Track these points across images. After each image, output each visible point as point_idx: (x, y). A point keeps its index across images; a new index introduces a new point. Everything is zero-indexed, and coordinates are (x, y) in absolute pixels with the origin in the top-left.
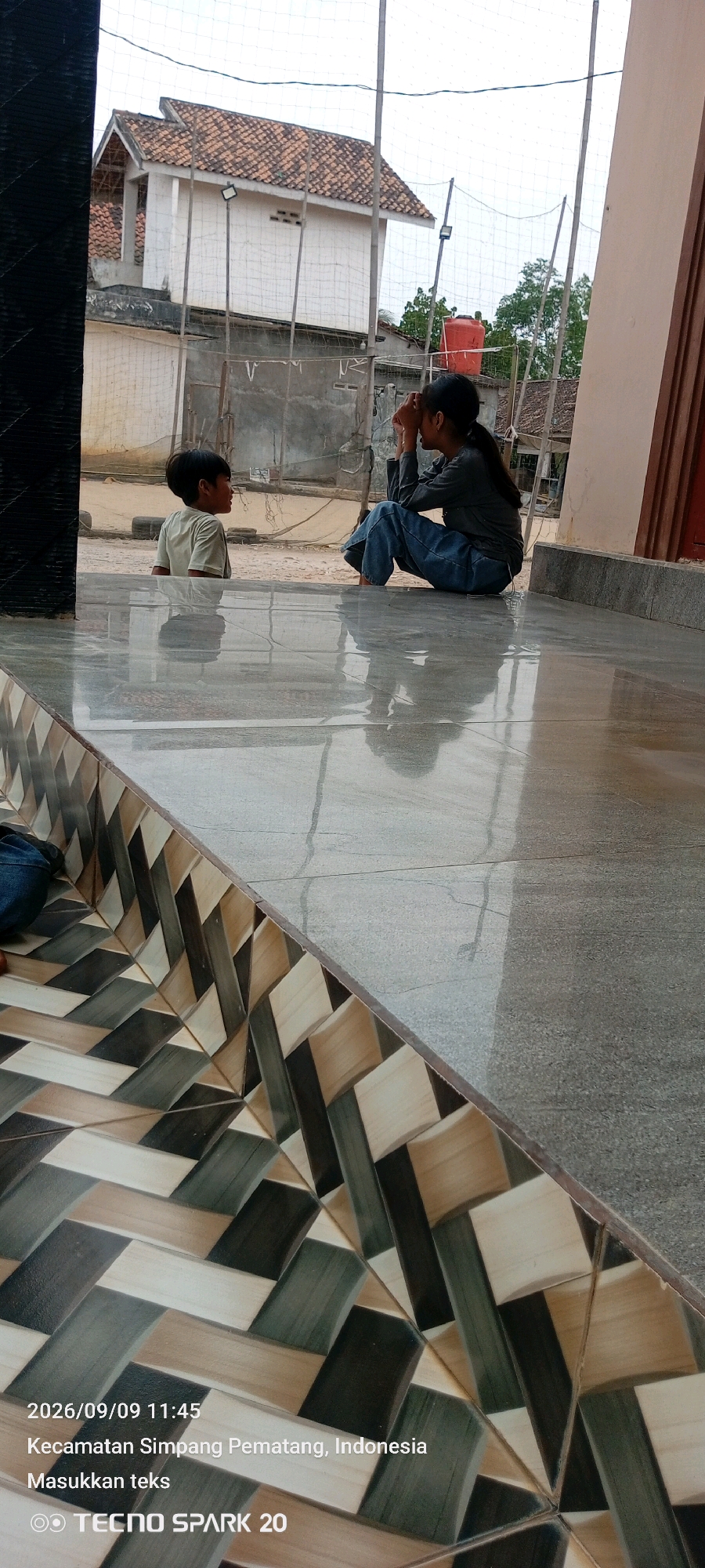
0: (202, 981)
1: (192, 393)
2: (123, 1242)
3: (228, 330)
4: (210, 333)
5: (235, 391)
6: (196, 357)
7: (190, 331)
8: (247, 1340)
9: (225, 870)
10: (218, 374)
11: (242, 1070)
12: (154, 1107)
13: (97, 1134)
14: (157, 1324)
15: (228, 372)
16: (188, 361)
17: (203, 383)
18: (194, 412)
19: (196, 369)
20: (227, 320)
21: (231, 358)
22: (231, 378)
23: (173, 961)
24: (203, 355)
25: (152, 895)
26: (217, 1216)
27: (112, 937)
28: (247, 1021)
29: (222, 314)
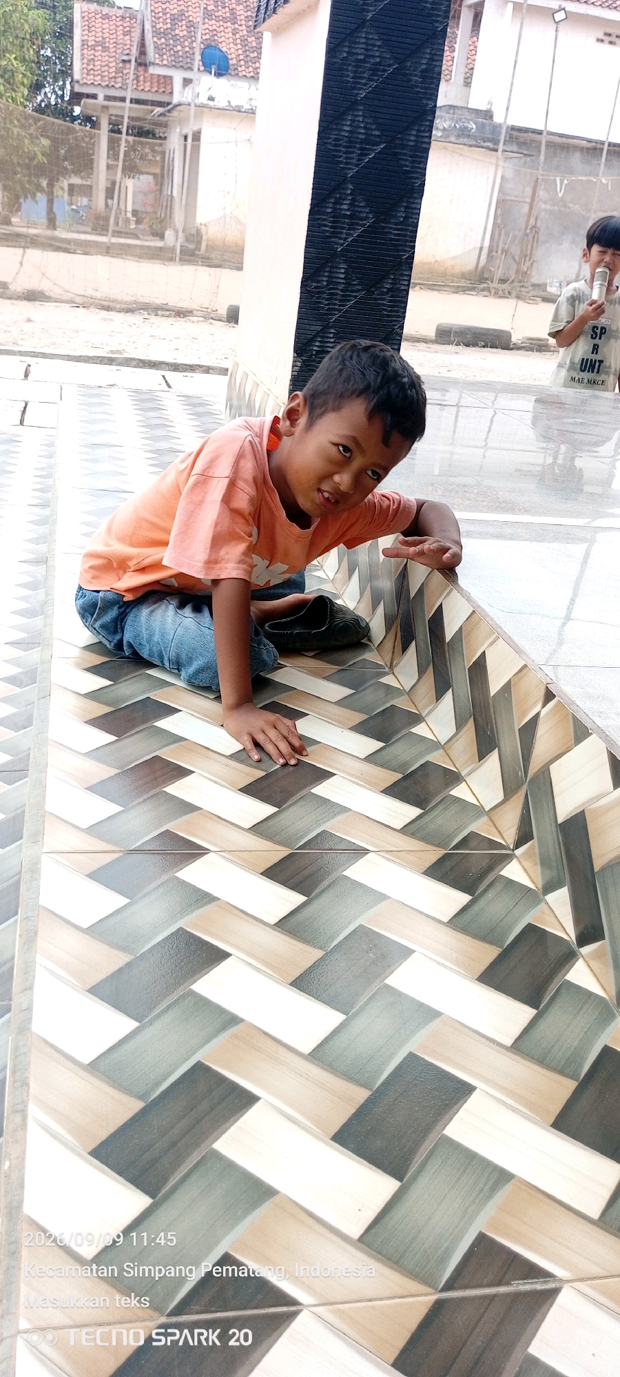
0: (486, 744)
1: (503, 208)
2: (408, 952)
3: (543, 148)
4: (526, 150)
5: (543, 206)
6: (510, 174)
7: (508, 149)
8: (509, 1054)
9: (518, 650)
10: (529, 191)
11: (516, 827)
12: (437, 846)
13: (388, 860)
14: (435, 1024)
15: (538, 188)
16: (503, 177)
17: (513, 198)
18: (502, 226)
19: (509, 185)
20: (544, 139)
21: (542, 175)
22: (542, 193)
23: (460, 725)
24: (518, 172)
25: (446, 665)
26: (487, 945)
27: (406, 697)
28: (525, 787)
29: (540, 133)
